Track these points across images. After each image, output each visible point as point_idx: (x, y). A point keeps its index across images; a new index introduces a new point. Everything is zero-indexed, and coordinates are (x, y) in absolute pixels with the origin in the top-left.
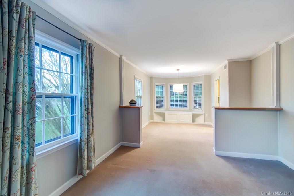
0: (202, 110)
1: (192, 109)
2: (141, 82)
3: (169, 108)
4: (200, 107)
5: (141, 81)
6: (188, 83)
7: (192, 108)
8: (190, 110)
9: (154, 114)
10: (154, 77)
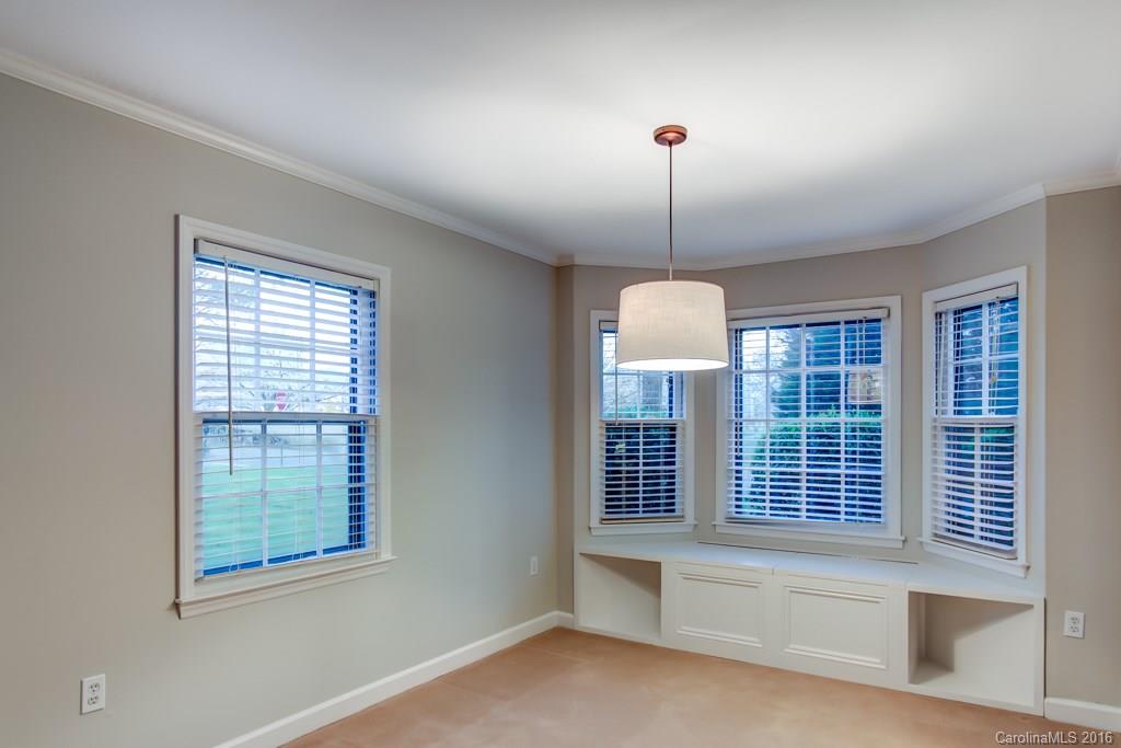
0: (1022, 560)
1: (927, 537)
2: (372, 294)
3: (720, 520)
4: (1002, 537)
5: (370, 286)
6: (894, 302)
7: (927, 531)
8: (905, 553)
9: (584, 571)
10: (578, 261)
